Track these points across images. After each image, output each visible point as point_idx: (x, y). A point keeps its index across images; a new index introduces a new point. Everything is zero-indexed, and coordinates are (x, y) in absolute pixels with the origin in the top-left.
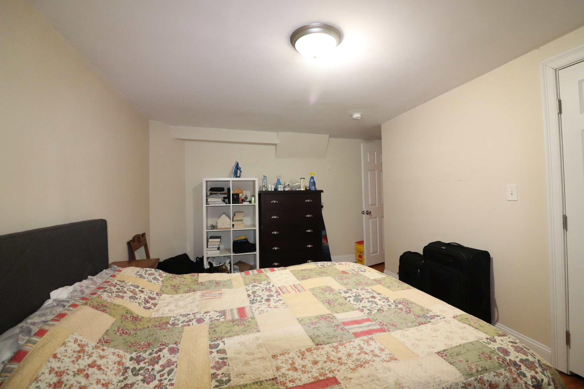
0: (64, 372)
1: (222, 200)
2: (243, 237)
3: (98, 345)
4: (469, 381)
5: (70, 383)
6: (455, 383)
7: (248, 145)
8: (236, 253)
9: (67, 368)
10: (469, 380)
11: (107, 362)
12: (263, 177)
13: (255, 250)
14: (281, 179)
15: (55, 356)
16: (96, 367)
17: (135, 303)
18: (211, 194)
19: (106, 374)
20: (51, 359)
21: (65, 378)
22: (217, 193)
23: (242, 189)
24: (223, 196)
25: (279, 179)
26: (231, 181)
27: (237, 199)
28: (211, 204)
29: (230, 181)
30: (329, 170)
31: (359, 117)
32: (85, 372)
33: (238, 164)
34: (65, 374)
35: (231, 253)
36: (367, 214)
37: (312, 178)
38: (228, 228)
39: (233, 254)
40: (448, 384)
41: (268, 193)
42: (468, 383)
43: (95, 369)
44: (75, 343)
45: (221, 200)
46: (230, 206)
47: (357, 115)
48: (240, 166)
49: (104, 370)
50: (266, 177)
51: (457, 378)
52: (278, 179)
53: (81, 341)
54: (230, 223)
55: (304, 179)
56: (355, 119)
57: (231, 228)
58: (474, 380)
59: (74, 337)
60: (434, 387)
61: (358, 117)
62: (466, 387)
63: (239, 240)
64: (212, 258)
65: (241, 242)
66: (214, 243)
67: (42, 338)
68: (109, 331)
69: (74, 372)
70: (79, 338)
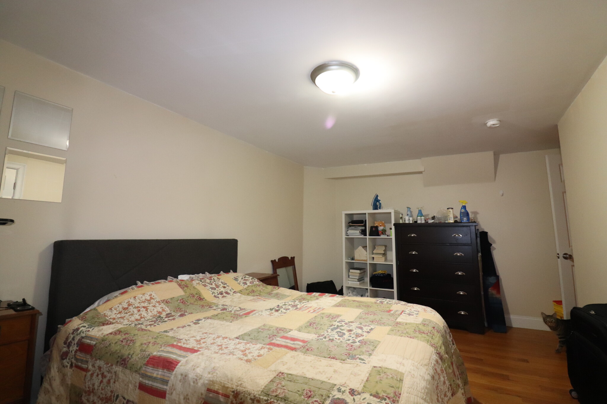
0: (132, 305)
1: (360, 232)
2: (380, 271)
3: (160, 301)
4: (260, 398)
5: (130, 310)
6: (249, 392)
7: (385, 177)
8: (373, 287)
9: (134, 304)
10: (262, 397)
11: (154, 309)
12: (407, 208)
13: (393, 288)
14: (423, 210)
15: (135, 297)
16: (146, 309)
17: (210, 291)
18: (350, 226)
19: (147, 314)
20: (132, 298)
21: (130, 307)
22: (355, 226)
23: (383, 222)
24: (361, 229)
25: (421, 210)
26: (367, 214)
27: (375, 232)
28: (350, 236)
29: (365, 214)
30: (503, 195)
31: (496, 124)
32: (139, 309)
33: (377, 196)
34: (131, 306)
35: (368, 287)
36: (565, 258)
37: (464, 207)
38: (364, 260)
39: (370, 287)
40: (243, 390)
41: (405, 225)
42: (258, 398)
43: (144, 309)
44: (149, 296)
45: (358, 232)
46: (366, 238)
47: (491, 122)
48: (379, 198)
49: (148, 312)
50: (410, 208)
51: (255, 390)
52: (419, 210)
53: (154, 296)
54: (366, 256)
55: (453, 208)
56: (490, 127)
57: (367, 260)
58: (265, 400)
59: (151, 293)
60: (232, 385)
61: (493, 125)
62: (254, 401)
63: (376, 274)
64: (353, 289)
65: (378, 276)
66: (355, 274)
67: (138, 289)
68: (174, 298)
69: (135, 306)
70: (153, 294)
